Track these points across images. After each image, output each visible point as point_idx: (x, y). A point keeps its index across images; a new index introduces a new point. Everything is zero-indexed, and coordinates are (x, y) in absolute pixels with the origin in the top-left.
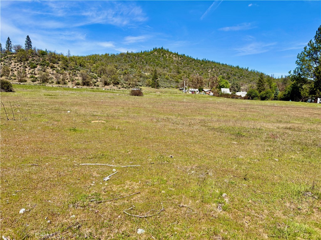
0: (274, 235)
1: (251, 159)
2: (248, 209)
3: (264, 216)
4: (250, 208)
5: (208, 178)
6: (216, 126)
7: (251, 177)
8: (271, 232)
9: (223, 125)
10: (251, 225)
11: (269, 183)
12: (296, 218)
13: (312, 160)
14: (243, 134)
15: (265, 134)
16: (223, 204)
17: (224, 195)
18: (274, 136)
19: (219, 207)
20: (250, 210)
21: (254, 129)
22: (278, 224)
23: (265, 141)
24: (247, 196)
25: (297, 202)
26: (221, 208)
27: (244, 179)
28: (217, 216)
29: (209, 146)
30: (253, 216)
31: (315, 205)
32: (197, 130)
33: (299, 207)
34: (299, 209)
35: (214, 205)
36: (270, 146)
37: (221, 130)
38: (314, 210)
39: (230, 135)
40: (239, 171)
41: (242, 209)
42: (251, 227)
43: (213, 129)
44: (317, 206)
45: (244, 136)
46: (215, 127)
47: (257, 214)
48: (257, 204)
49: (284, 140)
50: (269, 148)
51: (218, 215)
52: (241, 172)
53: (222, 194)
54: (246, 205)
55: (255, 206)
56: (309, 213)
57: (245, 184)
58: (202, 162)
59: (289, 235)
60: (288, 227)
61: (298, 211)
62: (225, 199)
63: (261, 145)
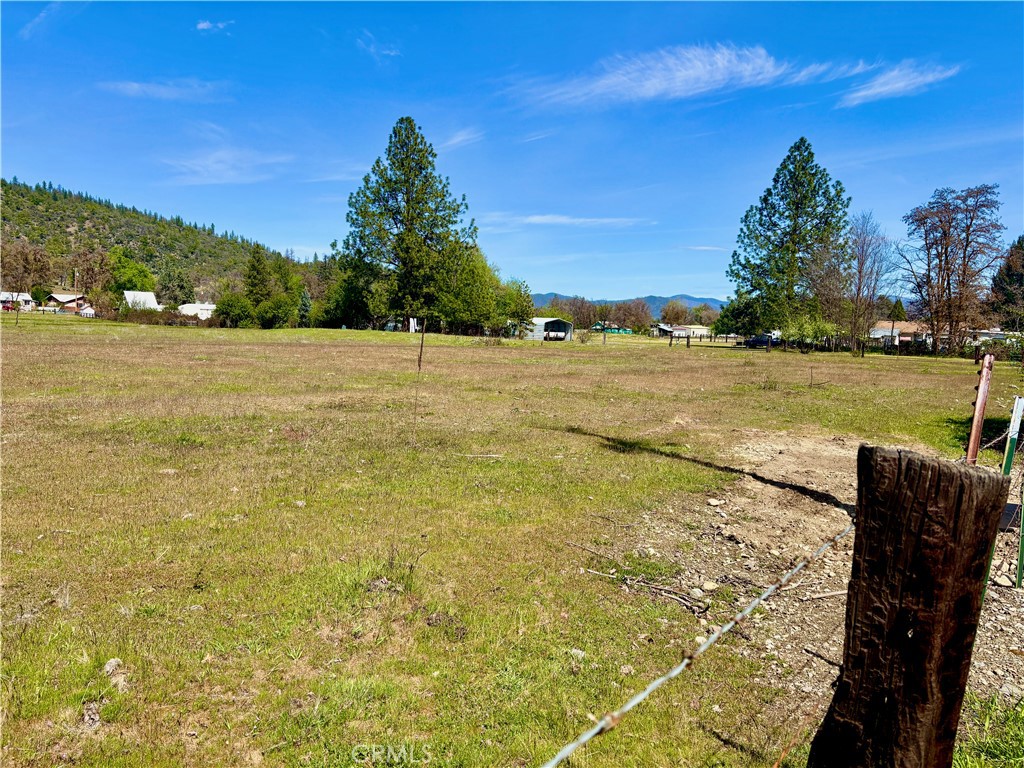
0: (282, 743)
1: (220, 516)
2: (201, 686)
3: (254, 690)
4: (209, 680)
5: (53, 618)
6: (102, 421)
7: (217, 575)
8: (270, 738)
9: (127, 416)
10: (207, 739)
11: (274, 580)
12: (349, 665)
13: (394, 487)
14: (198, 440)
15: (271, 431)
16: (106, 701)
17: (111, 664)
18: (296, 435)
19: (87, 718)
20: (207, 689)
21: (235, 417)
22: (296, 702)
23: (268, 453)
24: (199, 643)
25: (350, 616)
26: (97, 718)
27: (196, 587)
28: (80, 753)
29: (67, 497)
30: (216, 704)
31: (396, 612)
32: (17, 445)
33: (356, 630)
34: (356, 635)
35: (68, 713)
36: (284, 465)
37: (119, 436)
38: (394, 626)
39: (153, 448)
40: (175, 566)
41: (178, 694)
42: (208, 744)
43: (90, 434)
44: (403, 613)
45: (202, 445)
46: (96, 428)
47: (230, 693)
48: (229, 662)
49: (324, 441)
50: (279, 473)
51: (84, 748)
52: (186, 566)
53: (100, 666)
54: (194, 677)
55: (226, 668)
56: (383, 639)
57: (195, 604)
58: (30, 565)
59: (327, 724)
60: (326, 700)
61: (352, 644)
62: (114, 680)
63: (257, 466)
